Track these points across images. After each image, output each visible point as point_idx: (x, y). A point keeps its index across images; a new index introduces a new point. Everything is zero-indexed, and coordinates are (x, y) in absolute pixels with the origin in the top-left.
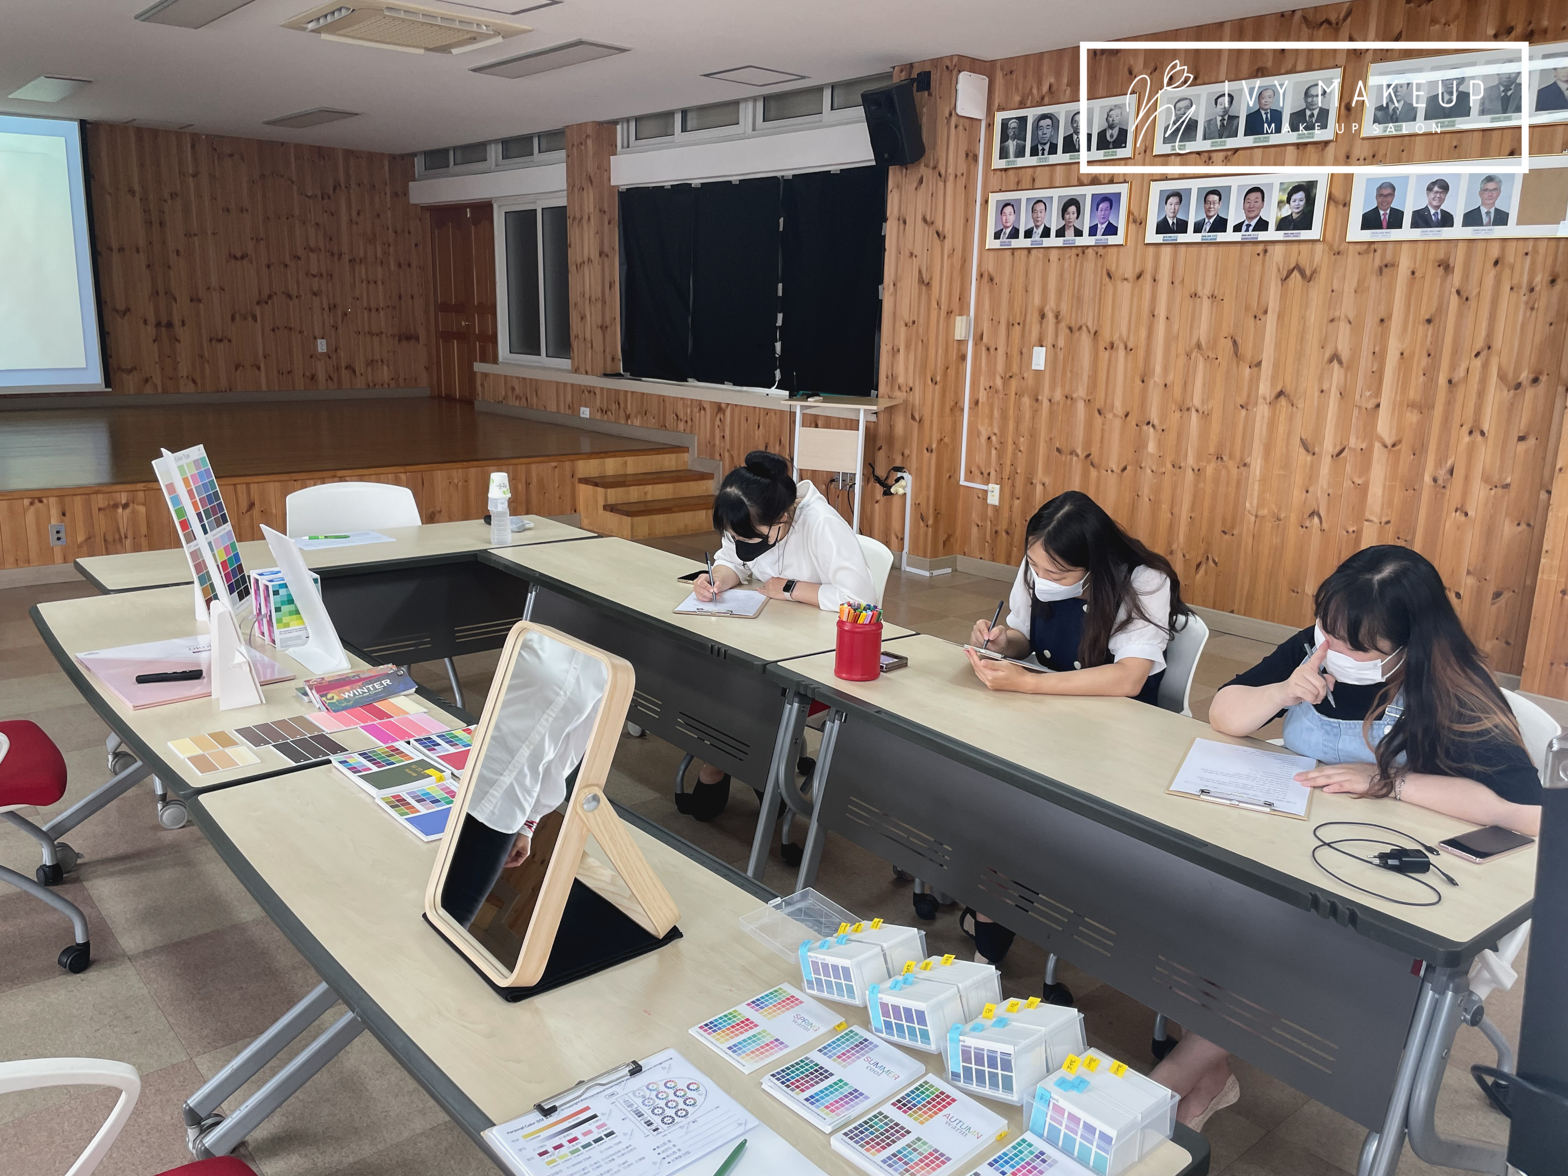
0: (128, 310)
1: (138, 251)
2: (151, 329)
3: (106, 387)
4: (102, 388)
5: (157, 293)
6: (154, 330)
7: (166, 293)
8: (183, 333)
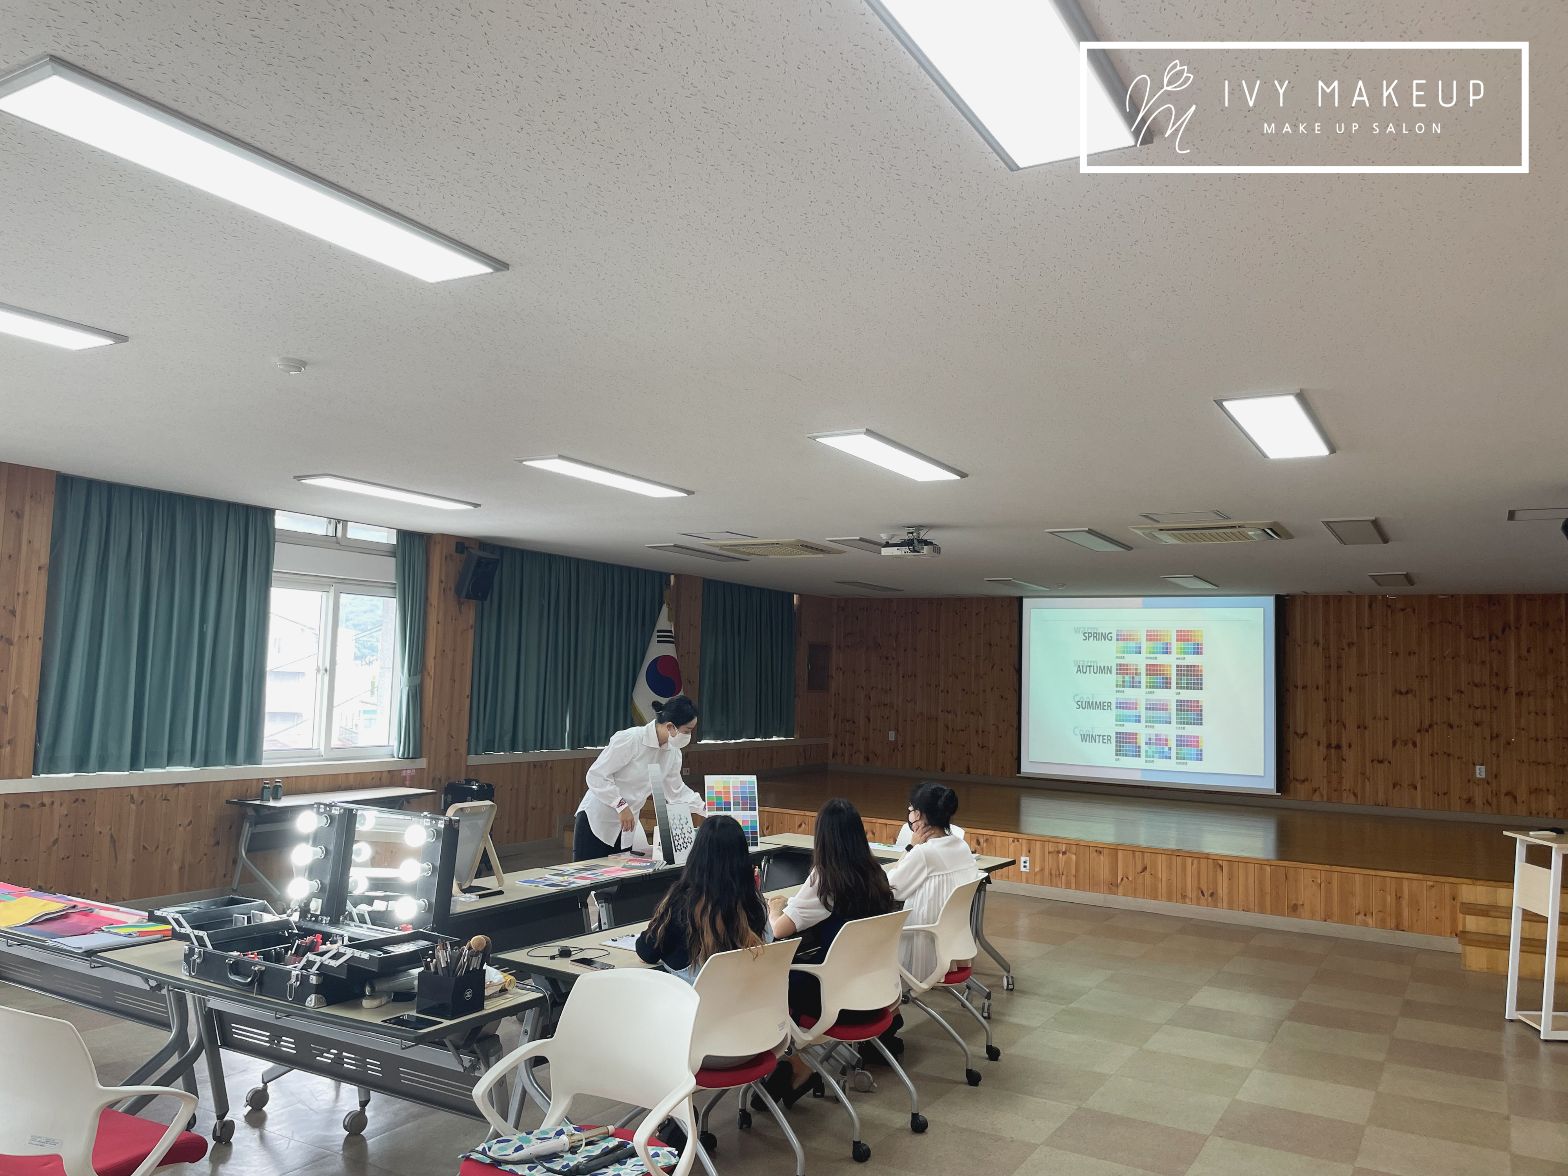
0: (1305, 734)
1: (1317, 688)
2: (1323, 749)
3: (1277, 792)
4: (1274, 793)
5: (1331, 721)
6: (1325, 750)
7: (1338, 721)
8: (1350, 755)
